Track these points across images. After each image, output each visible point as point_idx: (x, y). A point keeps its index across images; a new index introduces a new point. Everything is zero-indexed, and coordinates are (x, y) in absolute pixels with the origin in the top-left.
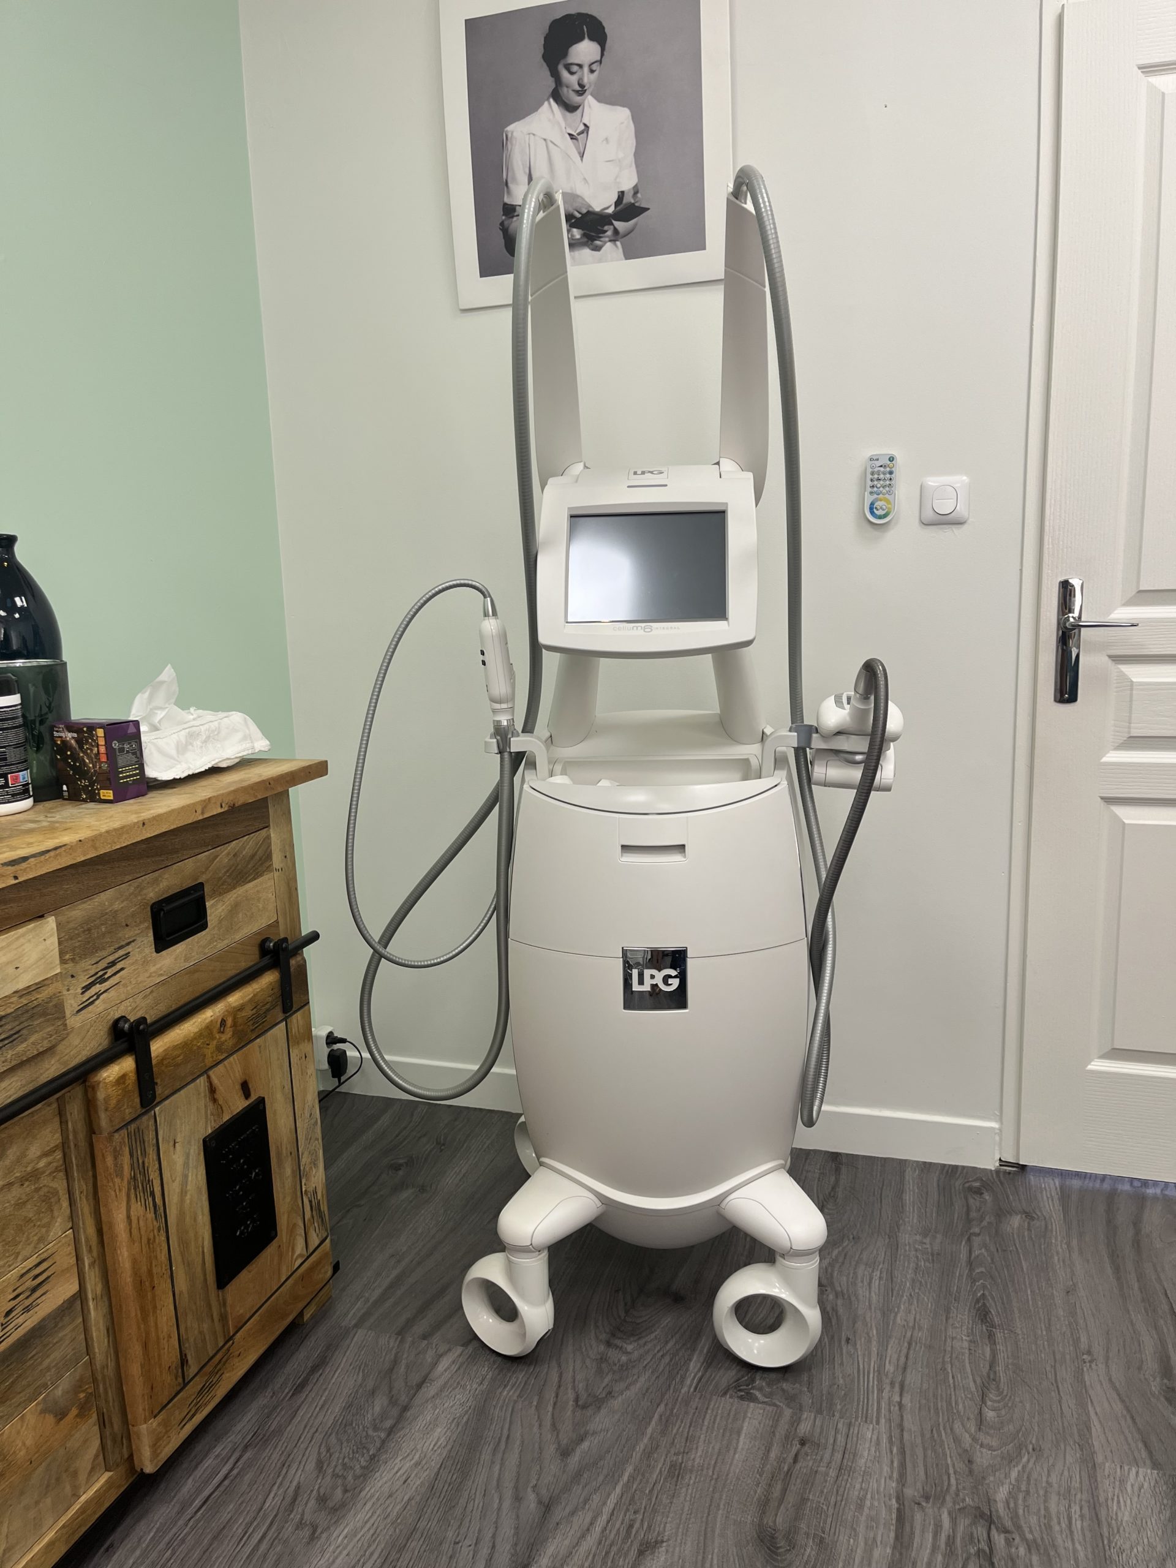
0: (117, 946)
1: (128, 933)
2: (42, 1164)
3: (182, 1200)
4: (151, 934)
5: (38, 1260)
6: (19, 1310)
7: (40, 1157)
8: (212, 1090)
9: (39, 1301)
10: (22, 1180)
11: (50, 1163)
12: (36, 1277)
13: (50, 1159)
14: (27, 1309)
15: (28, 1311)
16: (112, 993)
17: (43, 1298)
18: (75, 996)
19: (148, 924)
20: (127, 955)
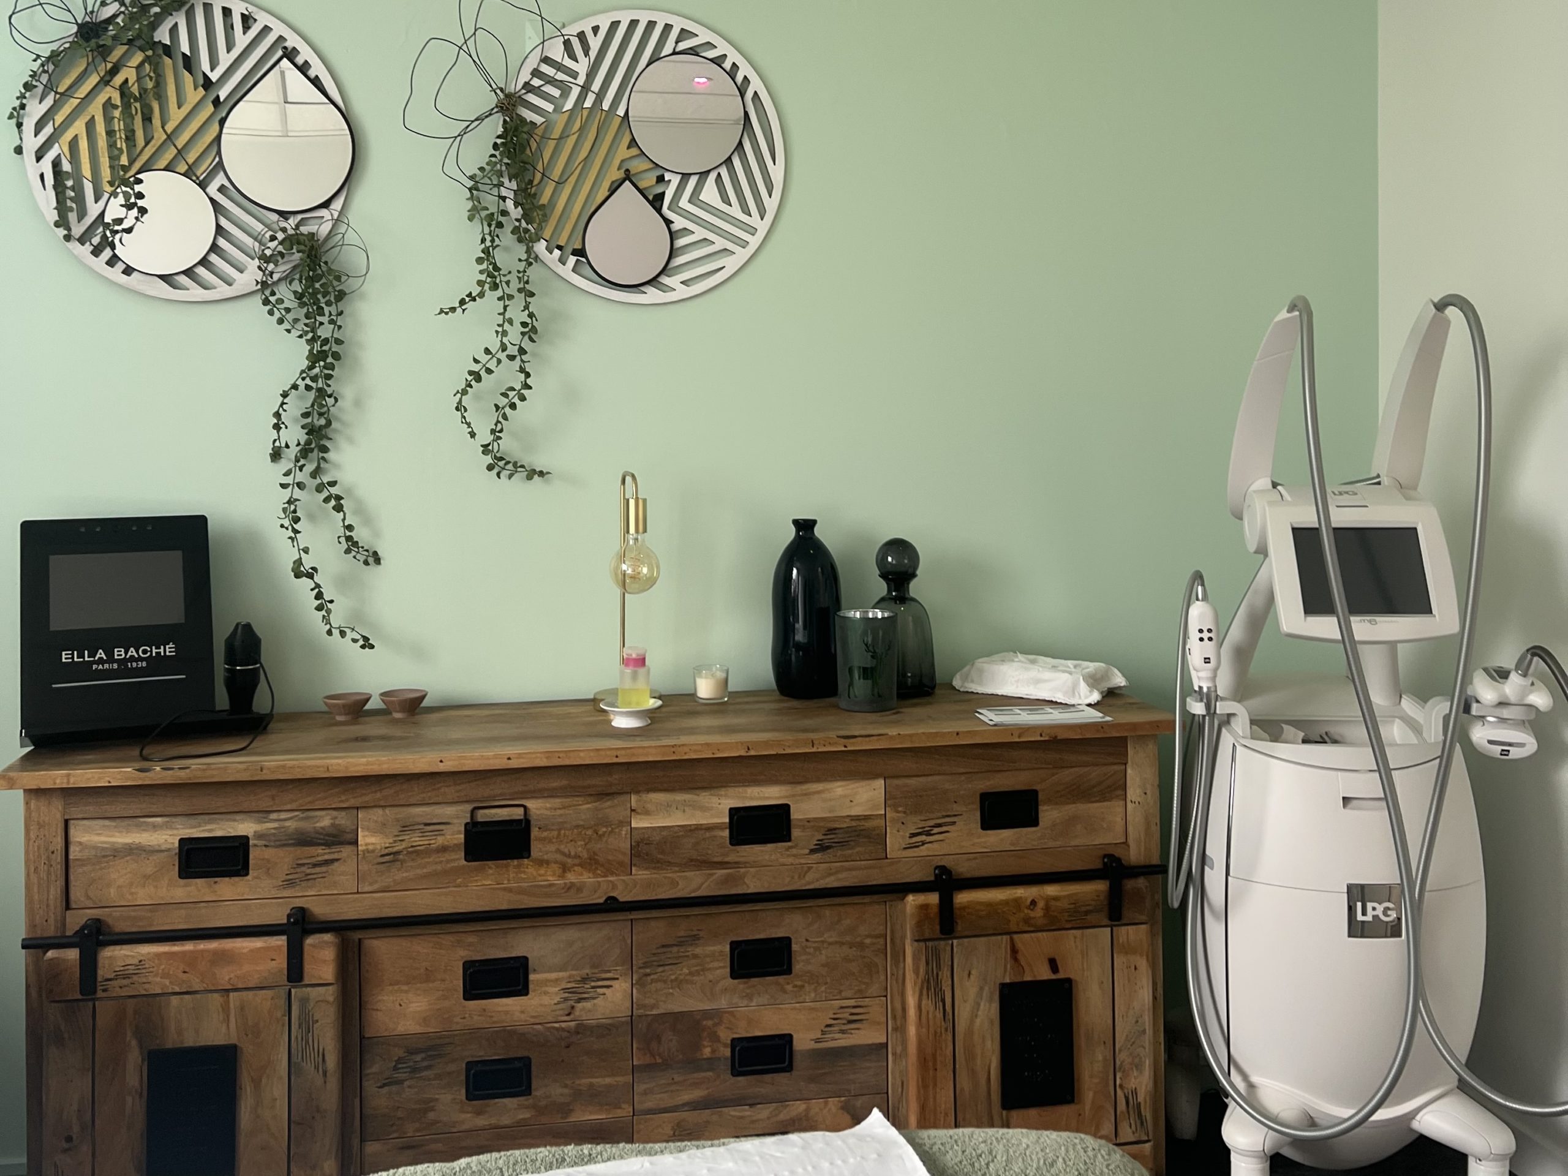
0: (945, 814)
1: (957, 808)
2: (868, 941)
3: (972, 1022)
4: (978, 814)
5: (855, 1004)
6: (836, 1028)
7: (868, 936)
8: (1014, 951)
9: (853, 1031)
10: (851, 945)
11: (874, 944)
12: (852, 1014)
13: (874, 941)
14: (843, 1032)
15: (843, 1033)
16: (935, 846)
17: (856, 1031)
18: (903, 837)
19: (977, 806)
20: (954, 823)
